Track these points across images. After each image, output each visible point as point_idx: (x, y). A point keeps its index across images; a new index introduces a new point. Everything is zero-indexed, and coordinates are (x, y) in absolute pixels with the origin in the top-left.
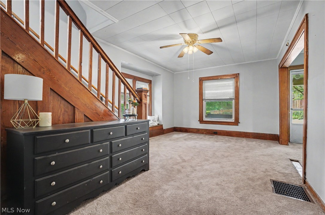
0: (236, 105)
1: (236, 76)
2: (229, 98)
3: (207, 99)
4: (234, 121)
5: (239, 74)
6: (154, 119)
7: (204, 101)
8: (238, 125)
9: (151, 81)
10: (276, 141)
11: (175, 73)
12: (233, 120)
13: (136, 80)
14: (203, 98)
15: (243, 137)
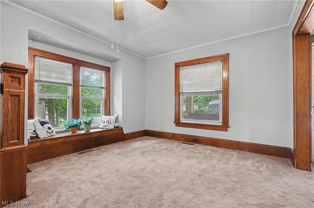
0: (224, 101)
1: (225, 59)
2: (214, 90)
3: (185, 93)
4: (221, 124)
5: (228, 54)
6: (109, 120)
7: (182, 95)
8: (227, 131)
9: (109, 68)
10: (287, 158)
11: (146, 59)
12: (219, 122)
13: (80, 66)
14: (181, 91)
15: (235, 149)
